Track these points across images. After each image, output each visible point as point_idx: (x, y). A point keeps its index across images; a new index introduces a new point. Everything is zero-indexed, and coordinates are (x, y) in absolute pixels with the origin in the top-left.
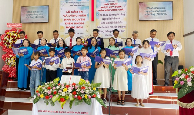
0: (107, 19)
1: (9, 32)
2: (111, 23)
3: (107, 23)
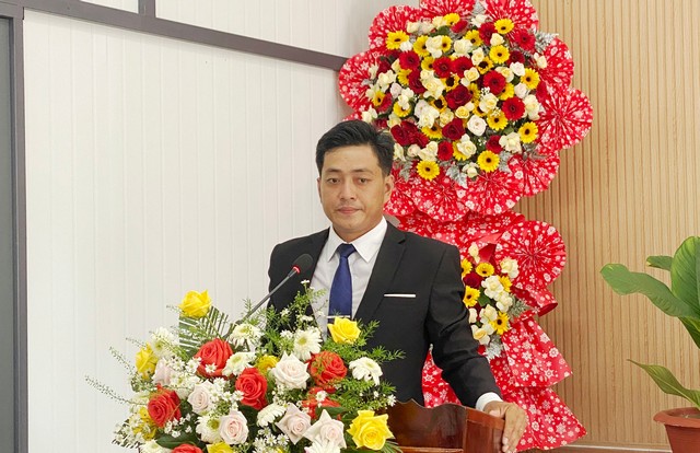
1: (411, 27)
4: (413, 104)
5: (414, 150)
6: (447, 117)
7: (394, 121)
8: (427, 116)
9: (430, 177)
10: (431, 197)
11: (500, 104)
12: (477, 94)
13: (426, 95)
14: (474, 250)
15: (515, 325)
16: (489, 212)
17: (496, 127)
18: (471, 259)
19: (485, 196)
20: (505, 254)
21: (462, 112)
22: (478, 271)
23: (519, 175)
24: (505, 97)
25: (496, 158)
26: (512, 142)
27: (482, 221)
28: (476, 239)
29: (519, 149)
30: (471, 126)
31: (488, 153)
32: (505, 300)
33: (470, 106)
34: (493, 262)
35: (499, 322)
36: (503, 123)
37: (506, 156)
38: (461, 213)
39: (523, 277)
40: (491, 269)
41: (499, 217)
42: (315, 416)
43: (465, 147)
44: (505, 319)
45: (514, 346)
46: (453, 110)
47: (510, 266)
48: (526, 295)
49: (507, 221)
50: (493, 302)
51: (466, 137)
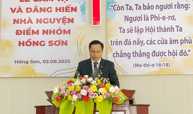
0: (139, 19)
2: (150, 30)
3: (139, 31)
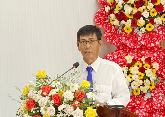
4: (123, 5)
5: (123, 22)
6: (135, 11)
7: (116, 11)
8: (128, 10)
9: (128, 32)
10: (128, 39)
11: (155, 7)
12: (147, 3)
13: (128, 3)
14: (143, 59)
15: (157, 87)
16: (149, 45)
17: (153, 15)
18: (142, 62)
19: (148, 40)
20: (154, 61)
21: (141, 9)
22: (144, 67)
23: (161, 32)
24: (156, 4)
25: (152, 26)
26: (158, 21)
27: (147, 49)
28: (144, 55)
29: (161, 23)
30: (144, 14)
31: (150, 24)
32: (153, 77)
33: (144, 7)
34: (150, 64)
35: (151, 85)
36: (156, 14)
37: (156, 26)
38: (139, 45)
39: (160, 69)
40: (149, 66)
41: (153, 48)
42: (75, 109)
43: (141, 22)
44: (153, 84)
45: (156, 94)
46: (138, 8)
47: (156, 65)
48: (161, 76)
49: (156, 49)
50: (149, 78)
51: (142, 18)
